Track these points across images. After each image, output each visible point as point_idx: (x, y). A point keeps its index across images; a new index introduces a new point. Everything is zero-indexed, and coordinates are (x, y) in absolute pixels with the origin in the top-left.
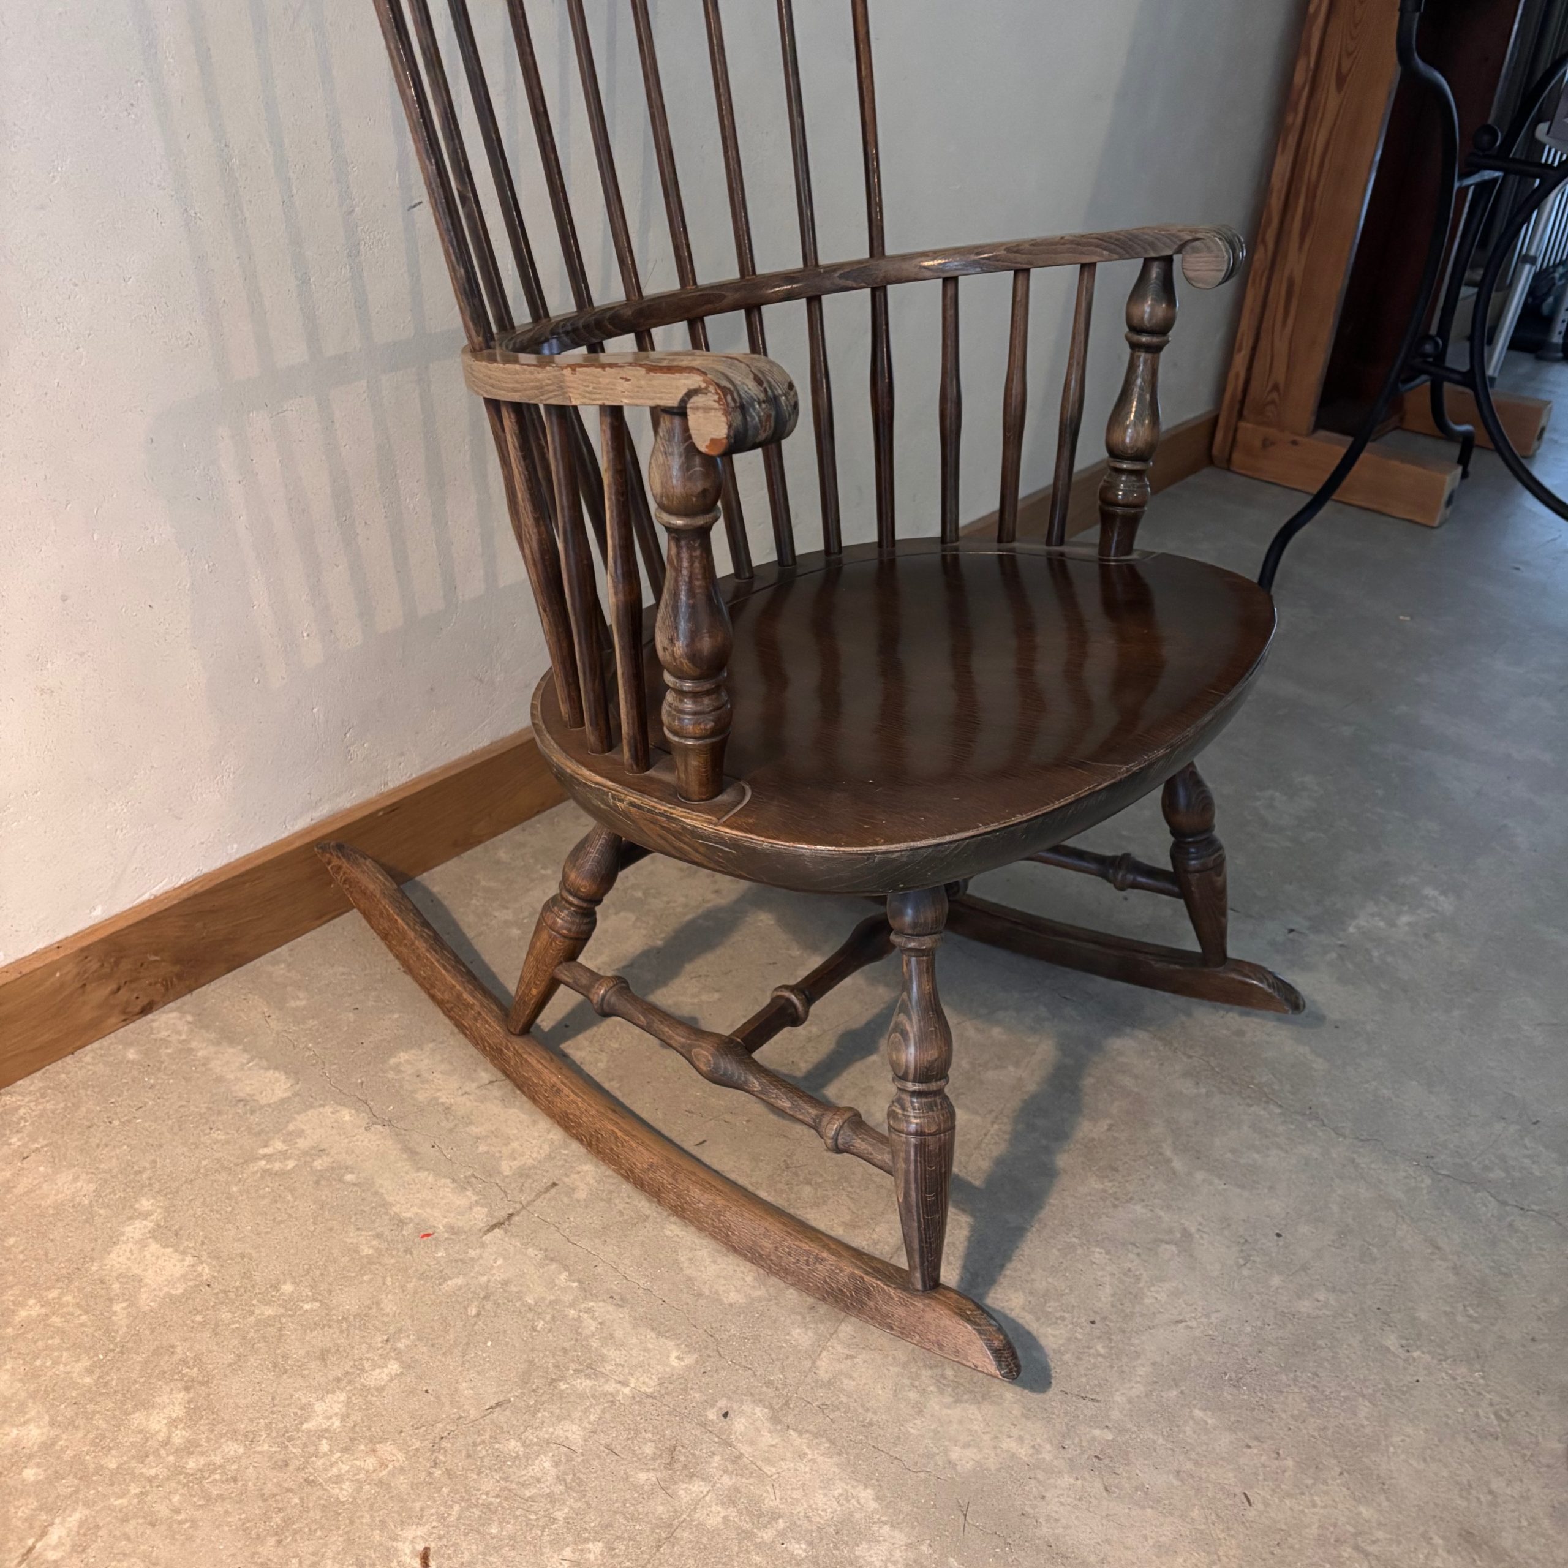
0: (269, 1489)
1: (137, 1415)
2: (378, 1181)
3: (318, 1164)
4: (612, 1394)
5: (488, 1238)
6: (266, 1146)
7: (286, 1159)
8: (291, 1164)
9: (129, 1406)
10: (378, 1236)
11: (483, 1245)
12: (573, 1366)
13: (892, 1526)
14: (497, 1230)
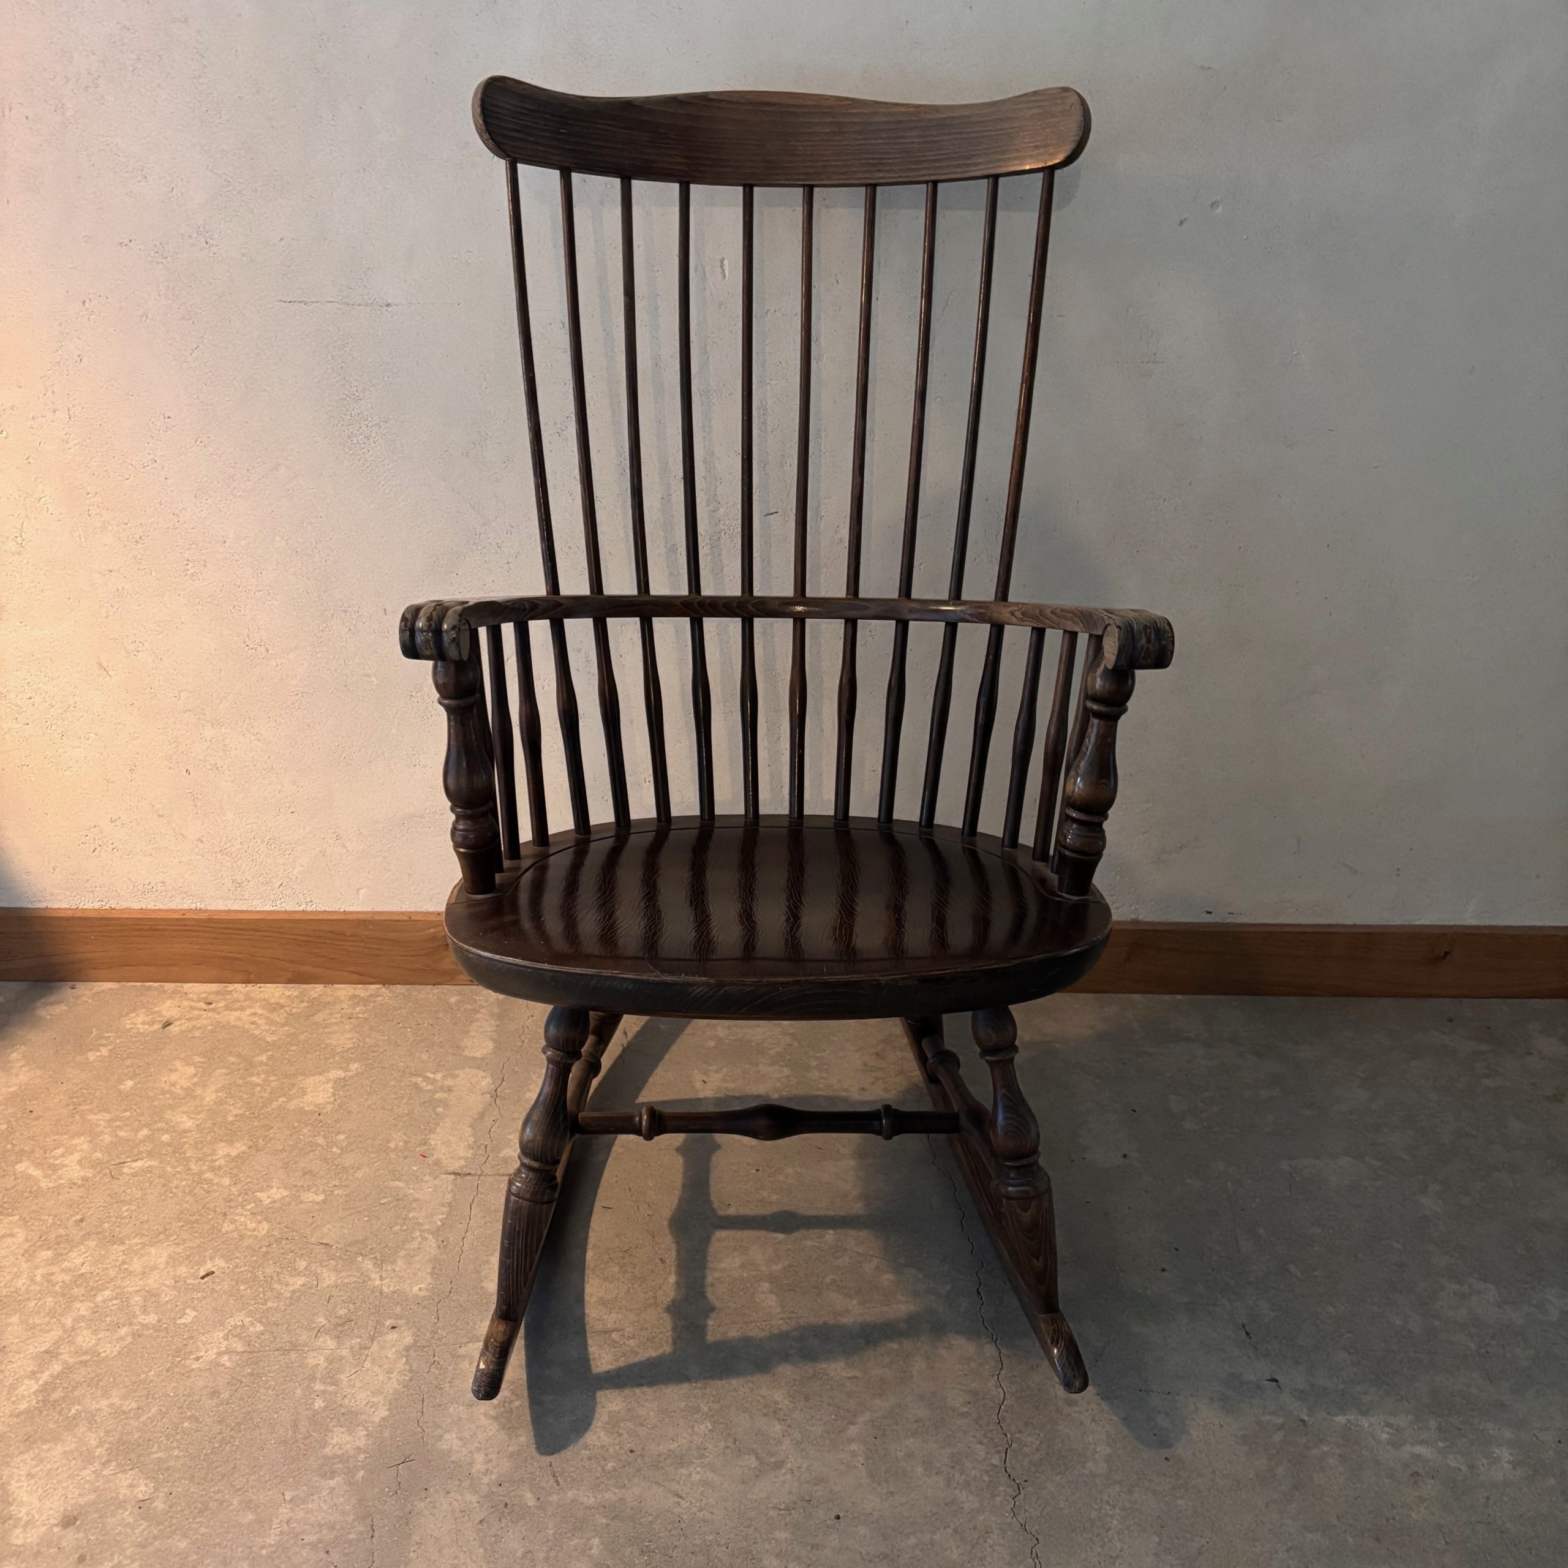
0: (212, 1206)
1: (223, 1144)
2: (448, 1120)
3: (438, 1096)
4: (370, 1279)
5: (444, 1176)
6: (434, 1073)
7: (432, 1084)
8: (430, 1087)
9: (225, 1138)
10: (406, 1142)
11: (435, 1178)
12: (378, 1255)
13: (368, 1435)
14: (453, 1177)
